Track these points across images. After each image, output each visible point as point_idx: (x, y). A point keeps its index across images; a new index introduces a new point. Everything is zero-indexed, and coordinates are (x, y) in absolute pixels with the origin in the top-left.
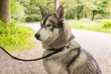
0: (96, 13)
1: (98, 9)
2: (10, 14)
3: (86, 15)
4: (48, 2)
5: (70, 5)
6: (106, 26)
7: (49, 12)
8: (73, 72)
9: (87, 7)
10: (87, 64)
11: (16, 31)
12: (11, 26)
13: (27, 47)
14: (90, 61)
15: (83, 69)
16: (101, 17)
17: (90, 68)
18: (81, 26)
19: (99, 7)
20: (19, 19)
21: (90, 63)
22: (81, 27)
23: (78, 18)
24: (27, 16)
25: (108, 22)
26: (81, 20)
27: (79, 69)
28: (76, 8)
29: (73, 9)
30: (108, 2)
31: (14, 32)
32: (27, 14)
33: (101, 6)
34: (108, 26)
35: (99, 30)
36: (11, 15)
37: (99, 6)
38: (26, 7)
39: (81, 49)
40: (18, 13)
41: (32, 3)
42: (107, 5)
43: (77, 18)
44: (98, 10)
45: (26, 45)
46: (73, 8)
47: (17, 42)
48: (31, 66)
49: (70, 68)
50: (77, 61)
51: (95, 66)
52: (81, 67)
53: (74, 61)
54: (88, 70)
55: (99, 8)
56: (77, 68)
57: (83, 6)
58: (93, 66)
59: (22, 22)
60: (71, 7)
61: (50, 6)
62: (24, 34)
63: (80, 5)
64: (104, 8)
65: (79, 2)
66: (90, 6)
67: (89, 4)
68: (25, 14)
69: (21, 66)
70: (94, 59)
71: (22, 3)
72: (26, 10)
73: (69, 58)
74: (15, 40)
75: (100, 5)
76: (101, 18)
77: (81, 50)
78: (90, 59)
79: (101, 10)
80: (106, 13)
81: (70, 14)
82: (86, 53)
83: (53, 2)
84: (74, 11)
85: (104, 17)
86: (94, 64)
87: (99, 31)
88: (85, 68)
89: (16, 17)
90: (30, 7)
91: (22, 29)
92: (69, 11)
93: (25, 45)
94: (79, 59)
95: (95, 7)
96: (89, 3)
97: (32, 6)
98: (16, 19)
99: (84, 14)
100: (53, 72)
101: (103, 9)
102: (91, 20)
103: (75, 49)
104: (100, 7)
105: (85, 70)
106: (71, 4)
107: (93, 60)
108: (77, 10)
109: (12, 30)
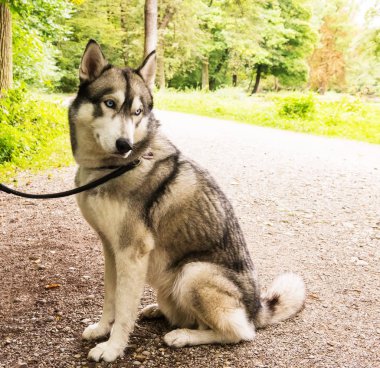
0: (266, 73)
1: (272, 60)
2: (11, 65)
3: (235, 77)
4: (125, 36)
5: (189, 47)
6: (288, 111)
7: (126, 63)
8: (160, 222)
9: (238, 55)
10: (198, 202)
11: (26, 115)
12: (12, 99)
13: (54, 160)
14: (206, 193)
15: (186, 217)
16: (279, 85)
17: (206, 214)
18: (217, 107)
19: (273, 54)
20: (38, 83)
21: (207, 199)
22: (218, 110)
23: (213, 84)
24: (64, 73)
25: (294, 100)
26: (219, 91)
27: (173, 215)
28: (208, 55)
29: (197, 58)
30: (300, 40)
31: (19, 117)
32: (62, 68)
33: (280, 53)
34: (295, 112)
35: (267, 122)
36: (14, 68)
37: (274, 51)
38: (61, 49)
39: (180, 160)
40: (36, 64)
41: (79, 35)
42: (297, 49)
43: (208, 86)
44: (271, 64)
45: (54, 154)
46: (198, 54)
47: (27, 147)
48: (60, 212)
49: (151, 211)
50: (169, 191)
51: (222, 210)
52: (180, 210)
53: (164, 193)
54: (198, 218)
55: (275, 58)
56: (168, 212)
57: (227, 51)
58: (214, 210)
59: (48, 92)
60: (192, 51)
61: (131, 46)
62: (49, 125)
63: (219, 46)
64: (288, 58)
65: (216, 39)
66: (249, 52)
67: (247, 47)
68: (56, 68)
69: (32, 211)
70: (219, 192)
71: (48, 35)
72: (61, 58)
73: (152, 184)
74: (22, 139)
75: (278, 49)
76: (279, 89)
77: (183, 163)
78: (208, 189)
79: (281, 64)
80: (293, 75)
81: (187, 72)
82: (196, 171)
83: (139, 35)
84: (201, 63)
85: (288, 85)
86: (218, 203)
87: (267, 125)
88: (192, 213)
89: (29, 74)
90: (72, 48)
91: (42, 111)
92: (186, 63)
93: (49, 155)
94: (175, 186)
95: (262, 56)
96: (247, 41)
97: (77, 44)
98: (30, 81)
99: (229, 74)
100: (107, 224)
101: (287, 62)
102: (250, 93)
103: (167, 159)
104: (277, 55)
105: (191, 218)
106: (193, 42)
107: (216, 193)
108: (210, 62)
109: (15, 113)
